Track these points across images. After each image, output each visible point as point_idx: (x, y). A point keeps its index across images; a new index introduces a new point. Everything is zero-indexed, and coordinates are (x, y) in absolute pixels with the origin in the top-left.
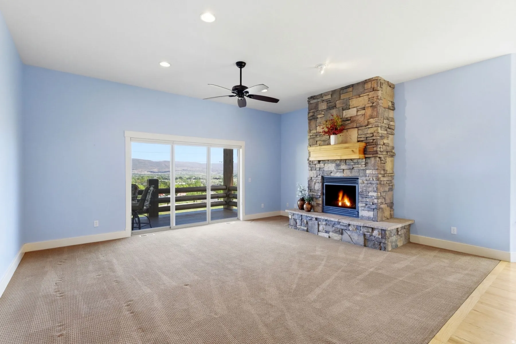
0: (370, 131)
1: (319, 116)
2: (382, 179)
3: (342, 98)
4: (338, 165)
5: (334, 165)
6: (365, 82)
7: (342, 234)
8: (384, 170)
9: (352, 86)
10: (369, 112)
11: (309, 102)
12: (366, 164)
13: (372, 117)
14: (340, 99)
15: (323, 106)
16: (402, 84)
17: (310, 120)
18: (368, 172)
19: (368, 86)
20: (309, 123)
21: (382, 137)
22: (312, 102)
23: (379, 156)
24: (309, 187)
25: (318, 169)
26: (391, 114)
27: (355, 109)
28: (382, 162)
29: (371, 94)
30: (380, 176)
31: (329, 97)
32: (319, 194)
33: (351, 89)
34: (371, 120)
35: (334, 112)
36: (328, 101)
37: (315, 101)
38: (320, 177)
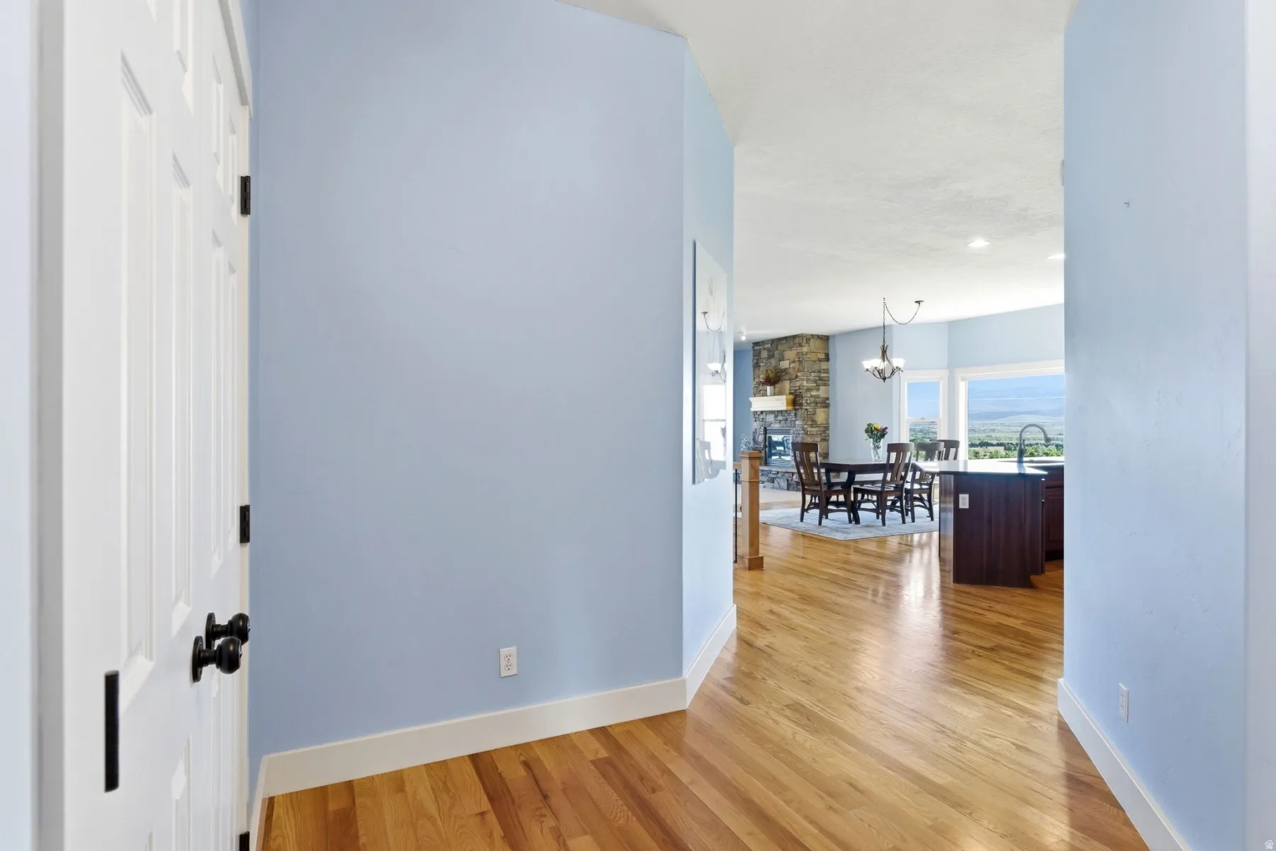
0: (798, 384)
1: (762, 364)
2: (809, 429)
3: (779, 348)
4: (776, 416)
5: (773, 416)
6: (794, 337)
7: (773, 482)
8: (812, 421)
9: (786, 338)
10: (796, 365)
11: (753, 347)
12: (796, 415)
13: (799, 371)
14: (777, 349)
15: (764, 354)
16: (834, 336)
17: (754, 367)
18: (797, 422)
19: (797, 341)
20: (754, 371)
21: (809, 390)
22: (756, 348)
23: (804, 407)
24: (754, 439)
25: (761, 420)
26: (824, 365)
27: (788, 362)
28: (809, 413)
29: (799, 350)
30: (806, 426)
31: (769, 345)
32: (762, 446)
33: (784, 342)
34: (799, 374)
35: (773, 361)
36: (769, 350)
37: (758, 348)
38: (763, 428)
